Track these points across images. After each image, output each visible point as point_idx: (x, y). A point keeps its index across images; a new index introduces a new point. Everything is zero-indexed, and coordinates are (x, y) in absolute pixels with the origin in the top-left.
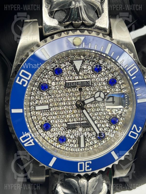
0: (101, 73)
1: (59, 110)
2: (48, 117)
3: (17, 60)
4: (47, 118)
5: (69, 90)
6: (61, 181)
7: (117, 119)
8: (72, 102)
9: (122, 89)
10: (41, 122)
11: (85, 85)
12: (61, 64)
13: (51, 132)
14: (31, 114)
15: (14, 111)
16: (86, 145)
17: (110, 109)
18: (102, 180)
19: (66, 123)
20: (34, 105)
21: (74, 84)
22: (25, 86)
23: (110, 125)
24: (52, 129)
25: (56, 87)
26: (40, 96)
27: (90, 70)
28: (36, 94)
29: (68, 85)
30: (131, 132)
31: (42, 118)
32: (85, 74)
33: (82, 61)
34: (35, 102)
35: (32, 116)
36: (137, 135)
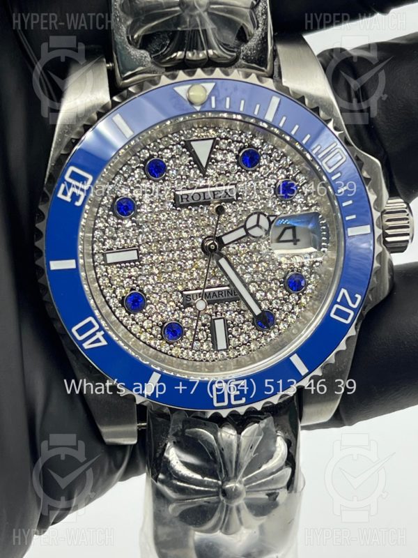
0: (258, 169)
1: (162, 262)
2: (137, 278)
3: (59, 144)
4: (135, 282)
5: (185, 212)
6: (175, 435)
7: (303, 278)
8: (193, 240)
9: (310, 205)
10: (121, 292)
11: (222, 198)
12: (162, 150)
13: (146, 314)
14: (96, 274)
15: (55, 265)
16: (230, 345)
17: (287, 256)
18: (274, 430)
19: (181, 292)
20: (102, 251)
21: (196, 198)
22: (78, 204)
23: (287, 295)
24: (148, 308)
25: (154, 206)
26: (117, 229)
27: (232, 162)
28: (107, 225)
29: (182, 201)
30: (336, 306)
31: (122, 281)
32: (220, 174)
33: (212, 141)
34: (104, 244)
35: (100, 277)
36: (352, 313)
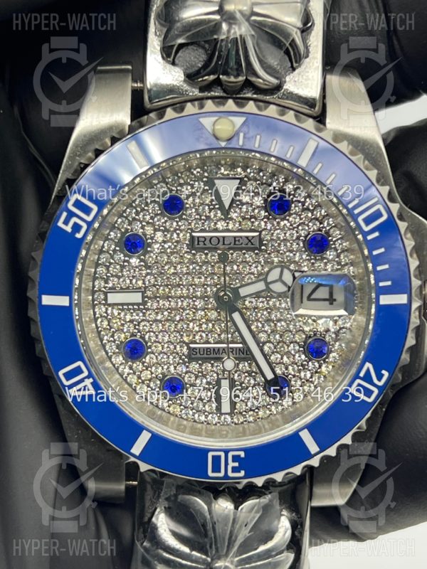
0: (287, 218)
1: (169, 309)
2: (139, 323)
4: (137, 327)
5: (200, 257)
6: (167, 499)
7: (326, 344)
8: (205, 289)
9: (343, 263)
10: (119, 338)
11: (243, 246)
12: (181, 185)
13: (145, 364)
14: (95, 313)
15: (47, 300)
16: (235, 409)
17: (313, 318)
18: (278, 507)
19: (187, 344)
20: (103, 289)
22: (79, 236)
23: (305, 361)
24: (148, 358)
25: (166, 246)
26: (123, 267)
27: (258, 207)
28: (112, 261)
29: (198, 244)
30: (358, 381)
31: (123, 325)
32: (244, 218)
33: (239, 181)
34: (106, 282)
35: (98, 318)
36: (376, 391)
